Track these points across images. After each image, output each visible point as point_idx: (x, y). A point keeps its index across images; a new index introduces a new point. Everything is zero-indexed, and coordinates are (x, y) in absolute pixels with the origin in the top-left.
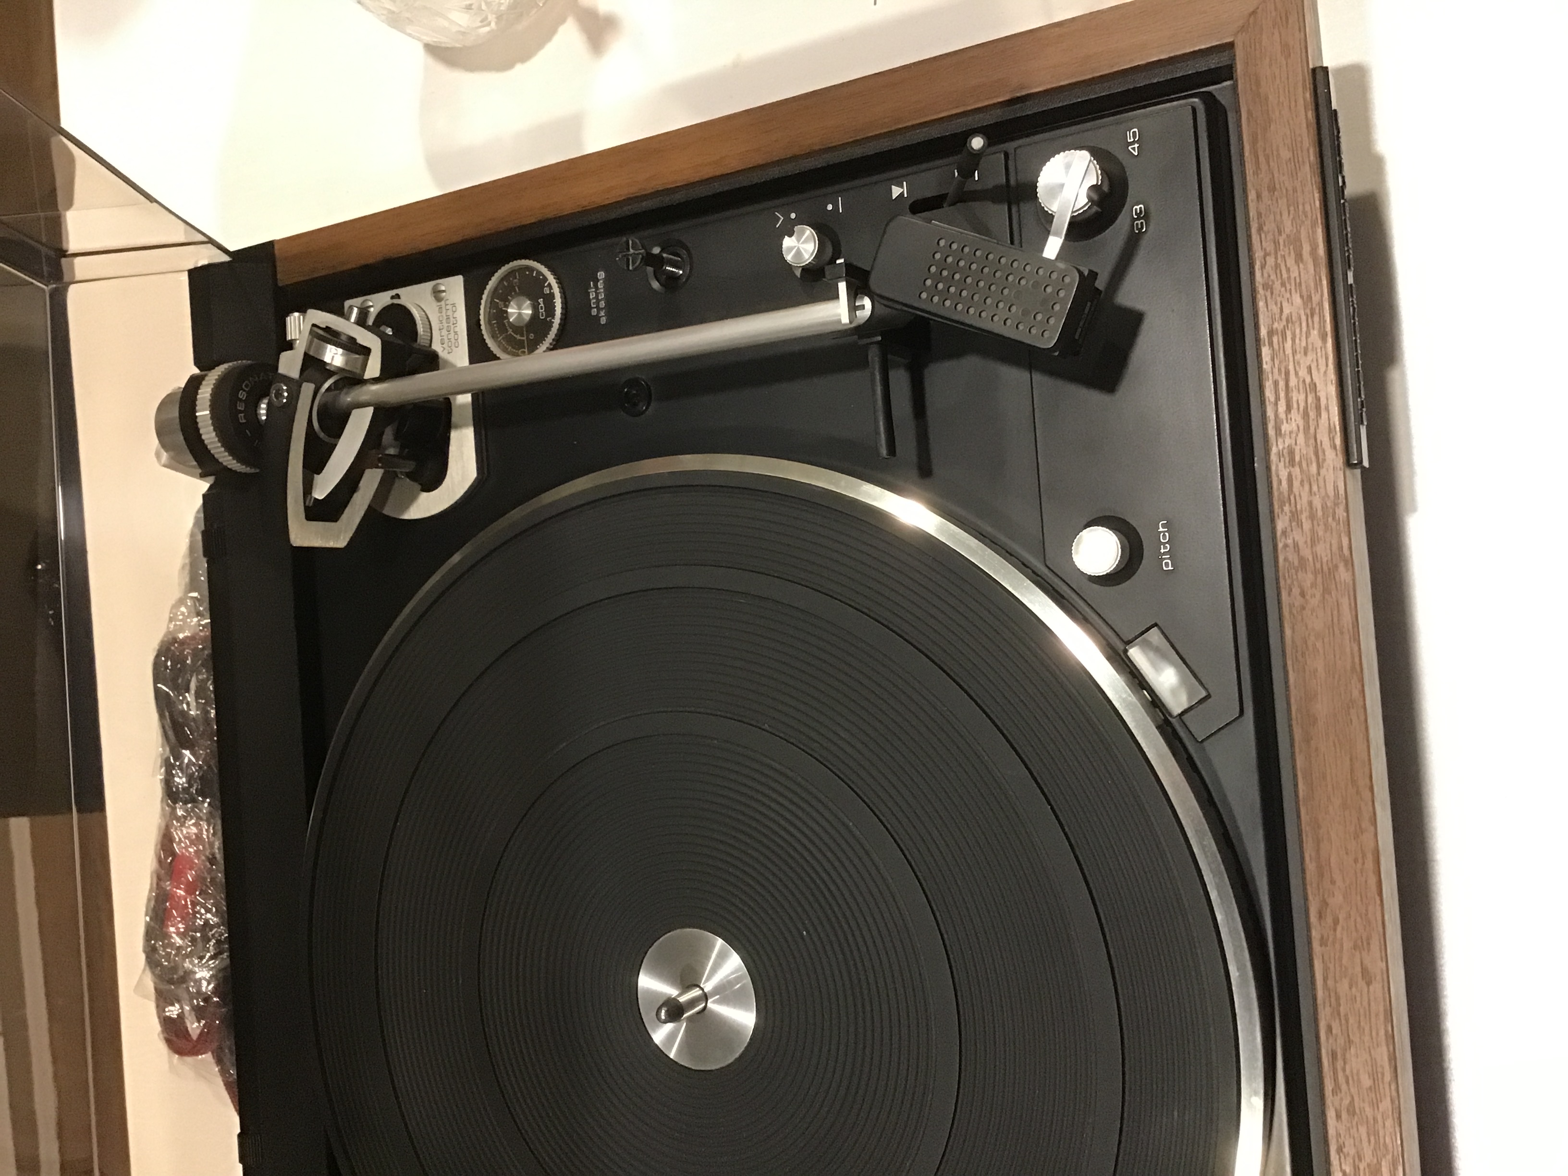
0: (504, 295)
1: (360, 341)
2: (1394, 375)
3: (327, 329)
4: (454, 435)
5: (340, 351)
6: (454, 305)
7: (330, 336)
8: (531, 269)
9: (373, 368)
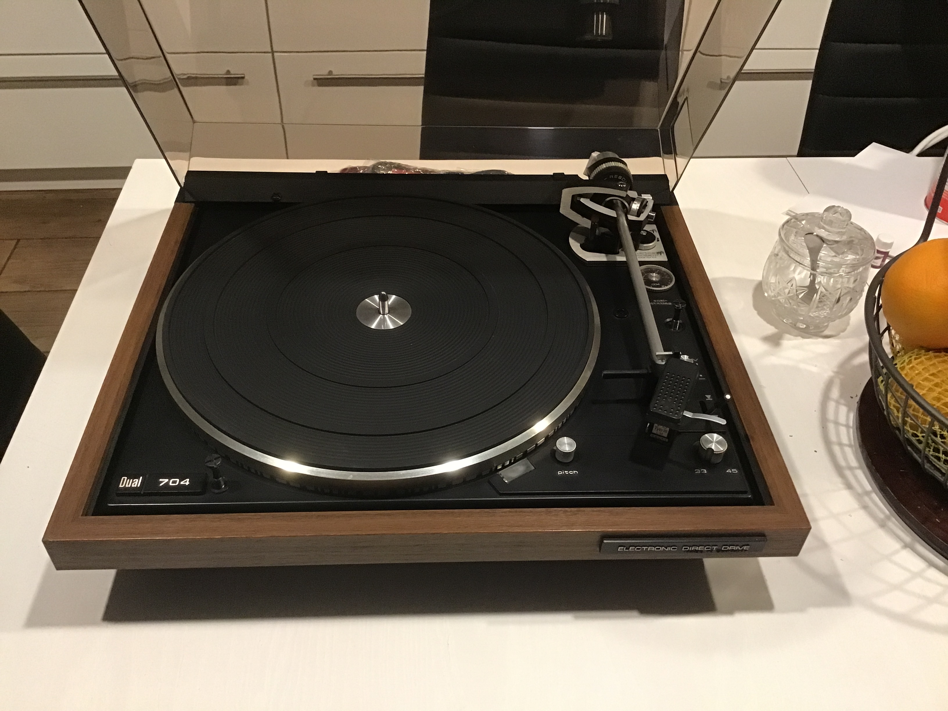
0: (659, 273)
1: (642, 215)
4: (603, 255)
5: (638, 208)
6: (656, 257)
7: (643, 206)
8: (671, 282)
9: (631, 217)
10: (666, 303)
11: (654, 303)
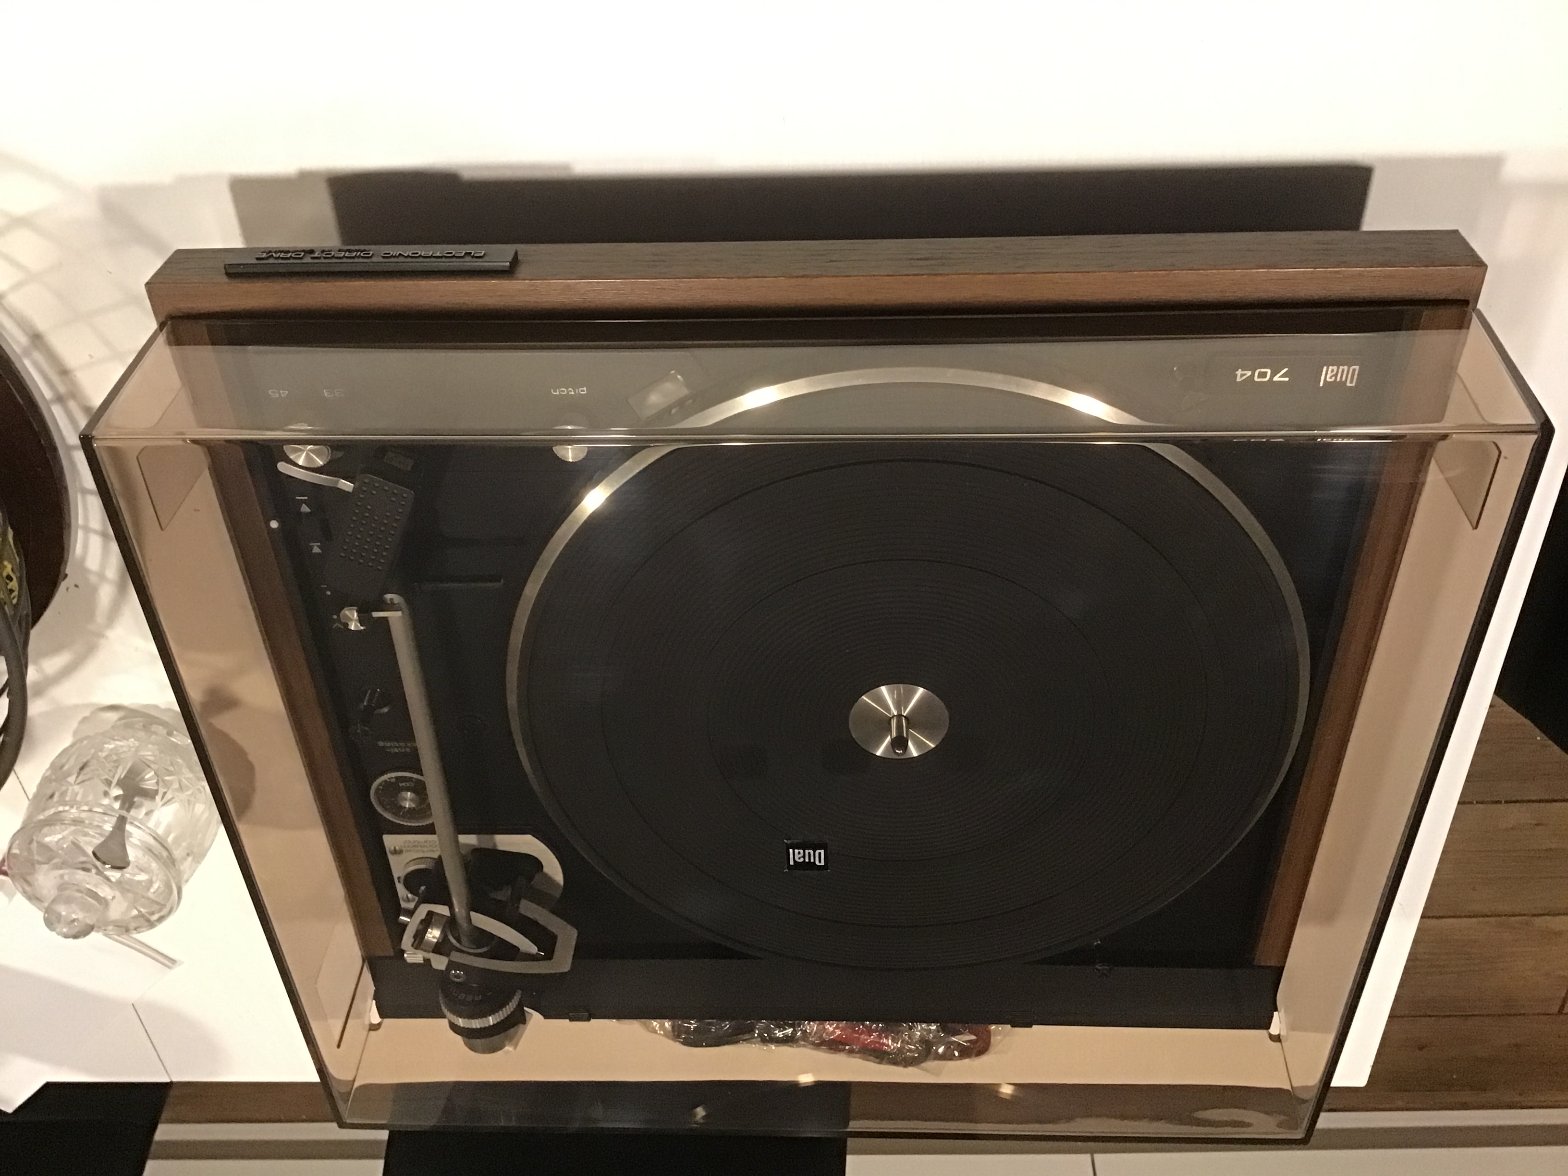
0: (398, 809)
1: (423, 916)
2: (466, 175)
3: (415, 937)
4: (501, 847)
5: (429, 930)
6: (405, 842)
7: (420, 935)
8: (378, 789)
9: (443, 910)
10: (388, 744)
11: (409, 745)
